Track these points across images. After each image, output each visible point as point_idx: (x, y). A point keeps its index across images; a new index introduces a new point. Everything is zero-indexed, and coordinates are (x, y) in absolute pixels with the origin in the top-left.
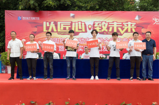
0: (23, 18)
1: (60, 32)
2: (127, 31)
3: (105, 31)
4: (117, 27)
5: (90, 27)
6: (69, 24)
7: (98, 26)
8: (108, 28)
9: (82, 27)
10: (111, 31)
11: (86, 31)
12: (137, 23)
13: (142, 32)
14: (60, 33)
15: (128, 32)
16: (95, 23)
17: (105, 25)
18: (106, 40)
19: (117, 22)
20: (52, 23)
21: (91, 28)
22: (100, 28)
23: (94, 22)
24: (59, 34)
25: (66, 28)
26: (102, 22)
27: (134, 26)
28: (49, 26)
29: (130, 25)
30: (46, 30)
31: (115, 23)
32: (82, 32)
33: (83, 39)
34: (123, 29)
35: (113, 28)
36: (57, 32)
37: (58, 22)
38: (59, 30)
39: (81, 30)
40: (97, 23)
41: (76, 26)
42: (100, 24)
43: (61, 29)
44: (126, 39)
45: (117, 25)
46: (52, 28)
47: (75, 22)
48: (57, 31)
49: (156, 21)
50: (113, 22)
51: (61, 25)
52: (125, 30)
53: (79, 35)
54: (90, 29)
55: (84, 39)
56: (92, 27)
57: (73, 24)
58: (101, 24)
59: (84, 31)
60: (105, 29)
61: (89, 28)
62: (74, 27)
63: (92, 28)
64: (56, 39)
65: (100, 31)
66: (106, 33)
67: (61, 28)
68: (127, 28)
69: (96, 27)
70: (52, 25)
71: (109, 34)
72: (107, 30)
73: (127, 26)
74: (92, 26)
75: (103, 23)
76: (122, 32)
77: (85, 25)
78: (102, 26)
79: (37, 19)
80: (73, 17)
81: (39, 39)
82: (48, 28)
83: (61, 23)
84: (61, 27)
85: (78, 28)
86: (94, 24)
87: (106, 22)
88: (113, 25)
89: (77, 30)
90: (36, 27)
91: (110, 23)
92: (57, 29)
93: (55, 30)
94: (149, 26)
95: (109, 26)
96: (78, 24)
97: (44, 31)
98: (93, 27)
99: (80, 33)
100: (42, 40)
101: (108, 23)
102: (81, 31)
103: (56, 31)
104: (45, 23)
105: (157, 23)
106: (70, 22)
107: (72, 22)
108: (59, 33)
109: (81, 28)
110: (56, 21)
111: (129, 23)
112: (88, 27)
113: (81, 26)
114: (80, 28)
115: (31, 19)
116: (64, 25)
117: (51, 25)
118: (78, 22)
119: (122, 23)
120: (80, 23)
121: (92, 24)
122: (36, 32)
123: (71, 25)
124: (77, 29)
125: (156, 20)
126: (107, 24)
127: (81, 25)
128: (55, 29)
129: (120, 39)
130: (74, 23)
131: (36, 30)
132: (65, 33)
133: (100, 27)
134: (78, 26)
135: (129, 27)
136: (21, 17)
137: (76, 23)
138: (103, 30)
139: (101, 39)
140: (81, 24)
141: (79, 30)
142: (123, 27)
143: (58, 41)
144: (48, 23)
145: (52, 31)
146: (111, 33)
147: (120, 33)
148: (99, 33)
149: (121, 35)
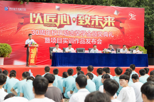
0: (10, 8)
1: (46, 24)
2: (107, 25)
3: (87, 24)
4: (99, 21)
5: (74, 20)
6: (55, 16)
7: (82, 19)
8: (91, 22)
9: (67, 20)
10: (93, 24)
11: (71, 24)
12: (116, 18)
13: (120, 26)
14: (46, 25)
15: (109, 25)
16: (79, 16)
17: (87, 18)
18: (89, 33)
19: (98, 16)
20: (39, 14)
22: (84, 22)
23: (78, 15)
25: (51, 20)
26: (85, 15)
27: (114, 20)
28: (35, 17)
29: (110, 19)
30: (33, 21)
31: (97, 17)
32: (67, 24)
33: (67, 32)
34: (103, 23)
35: (95, 21)
36: (43, 23)
37: (44, 14)
38: (45, 22)
39: (66, 22)
41: (61, 18)
44: (106, 32)
45: (99, 18)
46: (39, 20)
47: (60, 15)
49: (132, 17)
50: (95, 16)
51: (47, 17)
52: (105, 24)
53: (64, 28)
54: (74, 22)
55: (69, 31)
56: (76, 20)
57: (59, 16)
58: (84, 17)
59: (69, 24)
60: (87, 22)
61: (73, 21)
62: (60, 20)
63: (76, 21)
64: (42, 31)
65: (84, 24)
66: (88, 26)
67: (47, 20)
68: (107, 22)
69: (80, 20)
70: (39, 17)
71: (91, 28)
72: (89, 24)
73: (107, 20)
75: (86, 17)
76: (103, 26)
77: (70, 17)
79: (24, 10)
80: (59, 9)
81: (25, 31)
82: (34, 20)
83: (47, 15)
84: (48, 19)
85: (64, 20)
86: (78, 17)
87: (88, 15)
88: (95, 18)
90: (23, 18)
91: (92, 17)
92: (43, 21)
93: (41, 22)
94: (126, 21)
95: (92, 19)
96: (63, 17)
97: (31, 22)
98: (77, 19)
99: (65, 26)
100: (29, 32)
101: (91, 16)
103: (42, 23)
104: (31, 14)
105: (133, 18)
106: (56, 15)
107: (57, 15)
108: (45, 25)
109: (66, 21)
110: (42, 13)
111: (109, 18)
112: (73, 20)
114: (65, 20)
115: (17, 10)
116: (50, 17)
117: (37, 17)
118: (63, 14)
119: (103, 17)
120: (65, 16)
122: (23, 23)
123: (57, 17)
124: (63, 21)
125: (132, 15)
126: (89, 18)
129: (101, 32)
131: (22, 21)
132: (51, 25)
133: (83, 20)
134: (63, 19)
135: (109, 21)
136: (8, 7)
137: (61, 15)
138: (86, 24)
139: (85, 32)
140: (66, 17)
141: (64, 22)
142: (104, 21)
143: (44, 33)
144: (34, 15)
145: (39, 23)
146: (93, 27)
147: (101, 27)
148: (82, 26)
149: (102, 28)
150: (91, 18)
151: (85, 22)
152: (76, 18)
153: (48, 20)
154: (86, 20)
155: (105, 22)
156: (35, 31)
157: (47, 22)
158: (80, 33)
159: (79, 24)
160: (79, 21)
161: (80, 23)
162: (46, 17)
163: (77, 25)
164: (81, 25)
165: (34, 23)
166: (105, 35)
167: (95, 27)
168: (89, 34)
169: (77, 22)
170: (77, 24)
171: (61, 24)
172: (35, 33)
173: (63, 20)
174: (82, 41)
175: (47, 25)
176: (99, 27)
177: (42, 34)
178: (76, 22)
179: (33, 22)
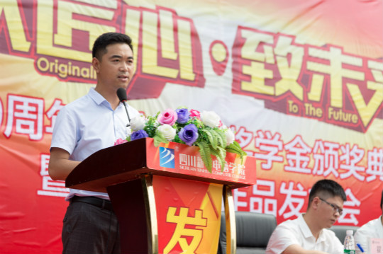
1: (51, 58)
3: (289, 94)
4: (345, 80)
5: (220, 54)
6: (109, 15)
7: (259, 56)
8: (305, 79)
9: (177, 50)
10: (317, 98)
11: (199, 82)
14: (50, 66)
16: (244, 33)
17: (289, 56)
18: (298, 151)
19: (341, 48)
21: (226, 61)
22: (270, 74)
23: (240, 28)
24: (47, 73)
26: (276, 36)
31: (335, 56)
32: (179, 80)
35: (327, 81)
36: (33, 53)
38: (44, 46)
39: (174, 64)
40: (252, 38)
41: (144, 35)
42: (265, 47)
43: (57, 42)
44: (381, 155)
46: (3, 22)
47: (141, 9)
48: (34, 47)
50: (326, 47)
51: (60, 12)
52: (375, 103)
53: (160, 99)
54: (219, 68)
56: (231, 60)
58: (274, 46)
59: (191, 77)
61: (213, 61)
63: (229, 65)
64: (26, 108)
65: (269, 90)
66: (293, 108)
67: (55, 31)
69: (248, 62)
72: (298, 91)
74: (230, 51)
75: (283, 45)
77: (194, 35)
78: (276, 62)
85: (159, 51)
86: (239, 44)
87: (293, 37)
89: (150, 66)
91: (312, 52)
92: (31, 33)
98: (235, 56)
101: (306, 47)
102: (172, 73)
103: (25, 46)
106: (114, 3)
108: (43, 64)
109: (174, 57)
112: (211, 52)
113: (172, 39)
114: (168, 53)
116: (76, 16)
118: (158, 10)
119: (365, 60)
120: (167, 19)
121: (230, 39)
123: (119, 20)
124: (154, 55)
126: (298, 55)
127: (171, 32)
128: (22, 36)
129: (355, 150)
130: (137, 13)
133: (268, 66)
134: (159, 38)
137: (146, 14)
138: (281, 88)
139: (274, 142)
140: (175, 30)
141: (163, 62)
142: (370, 84)
143: (36, 121)
146: (319, 112)
147: (354, 118)
148: (261, 103)
149: (360, 127)
150: (307, 58)
151: (278, 78)
152: (230, 44)
153: (65, 37)
154: (282, 65)
155: (373, 92)
157: (55, 45)
158: (251, 147)
159: (245, 86)
160: (246, 70)
161: (248, 78)
162: (51, 11)
163: (234, 91)
164: (258, 96)
166: (375, 172)
167: (325, 118)
168: (298, 158)
169: (234, 70)
170: (237, 89)
171: (145, 70)
173: (155, 45)
174: (259, 200)
175: (59, 68)
176: (348, 117)
177: (19, 129)
178: (228, 73)
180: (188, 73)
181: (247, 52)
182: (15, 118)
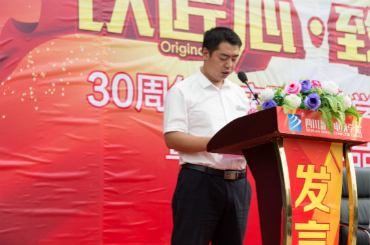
1: (172, 41)
5: (317, 29)
7: (352, 29)
9: (279, 27)
11: (300, 54)
14: (171, 47)
16: (338, 9)
21: (322, 34)
22: (362, 44)
23: (334, 5)
24: (170, 54)
25: (200, 18)
26: (366, 10)
30: (95, 20)
32: (282, 54)
36: (156, 38)
38: (166, 31)
39: (278, 40)
41: (251, 16)
42: (356, 20)
43: (177, 26)
46: (130, 12)
48: (157, 33)
53: (267, 70)
54: (317, 41)
56: (327, 33)
58: (364, 19)
59: (293, 50)
61: (312, 35)
63: (326, 38)
64: (153, 85)
65: (362, 58)
67: (175, 18)
69: (342, 34)
74: (326, 26)
77: (294, 14)
78: (367, 33)
81: (49, 75)
82: (102, 9)
84: (178, 15)
85: (264, 29)
86: (333, 19)
92: (154, 21)
93: (145, 28)
98: (329, 30)
100: (72, 83)
102: (276, 48)
103: (149, 32)
108: (166, 47)
109: (277, 33)
112: (309, 28)
113: (274, 18)
114: (272, 30)
120: (269, 2)
121: (325, 15)
122: (34, 26)
123: (229, 4)
124: (260, 32)
127: (274, 12)
128: (147, 23)
133: (359, 37)
134: (264, 18)
139: (369, 103)
140: (277, 10)
141: (267, 38)
143: (162, 96)
145: (130, 30)
148: (355, 69)
151: (369, 47)
152: (325, 20)
153: (183, 23)
156: (110, 83)
157: (175, 30)
159: (341, 55)
160: (340, 41)
161: (343, 48)
163: (331, 60)
164: (352, 63)
165: (104, 32)
169: (330, 42)
170: (333, 58)
172: (110, 93)
173: (260, 25)
174: (358, 155)
175: (179, 49)
177: (148, 103)
178: (325, 45)
179: (98, 26)
180: (290, 47)
181: (340, 26)
182: (144, 94)
